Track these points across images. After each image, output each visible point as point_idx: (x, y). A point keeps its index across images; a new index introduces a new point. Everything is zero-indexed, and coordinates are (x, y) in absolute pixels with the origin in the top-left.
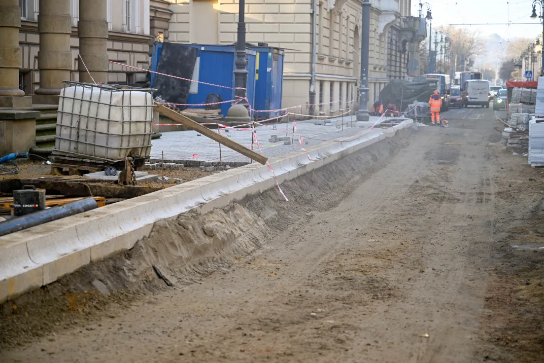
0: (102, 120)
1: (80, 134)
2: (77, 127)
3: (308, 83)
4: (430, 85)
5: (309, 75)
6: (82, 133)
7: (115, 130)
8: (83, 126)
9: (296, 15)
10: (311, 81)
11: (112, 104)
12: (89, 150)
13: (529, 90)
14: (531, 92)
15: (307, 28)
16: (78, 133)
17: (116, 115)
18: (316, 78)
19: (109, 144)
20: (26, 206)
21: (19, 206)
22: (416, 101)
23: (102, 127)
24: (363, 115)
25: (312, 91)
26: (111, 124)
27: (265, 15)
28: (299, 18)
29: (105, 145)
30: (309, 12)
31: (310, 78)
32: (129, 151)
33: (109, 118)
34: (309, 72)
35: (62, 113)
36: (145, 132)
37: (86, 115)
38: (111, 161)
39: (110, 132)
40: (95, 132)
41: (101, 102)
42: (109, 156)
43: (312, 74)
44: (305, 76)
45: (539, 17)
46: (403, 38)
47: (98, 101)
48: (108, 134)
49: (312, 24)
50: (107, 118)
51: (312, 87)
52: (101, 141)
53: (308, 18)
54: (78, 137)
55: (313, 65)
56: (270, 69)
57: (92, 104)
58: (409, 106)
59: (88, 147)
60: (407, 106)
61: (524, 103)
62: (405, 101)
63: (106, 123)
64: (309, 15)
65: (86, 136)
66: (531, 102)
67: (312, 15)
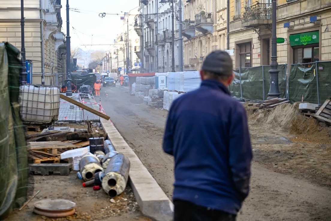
0: (41, 102)
1: (28, 110)
2: (26, 106)
3: (41, 77)
4: (90, 76)
5: (41, 73)
6: (29, 109)
7: (48, 107)
8: (30, 105)
9: (33, 43)
10: (42, 77)
11: (47, 94)
12: (33, 118)
13: (145, 78)
14: (146, 79)
15: (39, 49)
16: (27, 109)
17: (48, 100)
18: (45, 75)
19: (45, 114)
20: (98, 145)
21: (95, 146)
22: (84, 85)
23: (41, 106)
24: (69, 93)
25: (43, 81)
26: (46, 104)
27: (16, 43)
28: (34, 44)
29: (43, 115)
30: (40, 41)
31: (42, 75)
32: (53, 117)
33: (45, 101)
34: (41, 72)
35: (23, 100)
36: (54, 108)
37: (31, 100)
38: (47, 122)
39: (46, 108)
40: (37, 108)
41: (39, 93)
42: (45, 120)
43: (42, 73)
44: (39, 74)
45: (124, 41)
46: (62, 53)
47: (38, 93)
48: (44, 109)
49: (41, 47)
50: (44, 101)
51: (43, 79)
52: (41, 113)
53: (39, 44)
54: (27, 111)
55: (43, 68)
56: (29, 71)
57: (34, 94)
58: (81, 87)
59: (33, 116)
60: (80, 87)
61: (143, 84)
62: (78, 85)
63: (43, 104)
64: (40, 43)
65: (32, 111)
66: (146, 83)
67: (41, 43)
